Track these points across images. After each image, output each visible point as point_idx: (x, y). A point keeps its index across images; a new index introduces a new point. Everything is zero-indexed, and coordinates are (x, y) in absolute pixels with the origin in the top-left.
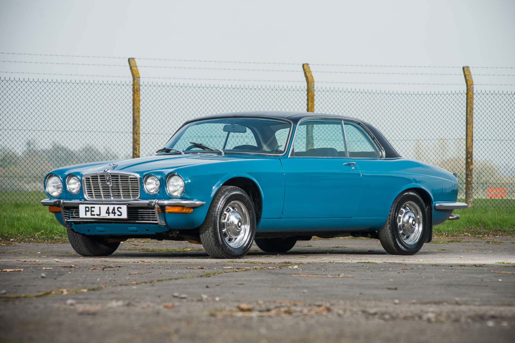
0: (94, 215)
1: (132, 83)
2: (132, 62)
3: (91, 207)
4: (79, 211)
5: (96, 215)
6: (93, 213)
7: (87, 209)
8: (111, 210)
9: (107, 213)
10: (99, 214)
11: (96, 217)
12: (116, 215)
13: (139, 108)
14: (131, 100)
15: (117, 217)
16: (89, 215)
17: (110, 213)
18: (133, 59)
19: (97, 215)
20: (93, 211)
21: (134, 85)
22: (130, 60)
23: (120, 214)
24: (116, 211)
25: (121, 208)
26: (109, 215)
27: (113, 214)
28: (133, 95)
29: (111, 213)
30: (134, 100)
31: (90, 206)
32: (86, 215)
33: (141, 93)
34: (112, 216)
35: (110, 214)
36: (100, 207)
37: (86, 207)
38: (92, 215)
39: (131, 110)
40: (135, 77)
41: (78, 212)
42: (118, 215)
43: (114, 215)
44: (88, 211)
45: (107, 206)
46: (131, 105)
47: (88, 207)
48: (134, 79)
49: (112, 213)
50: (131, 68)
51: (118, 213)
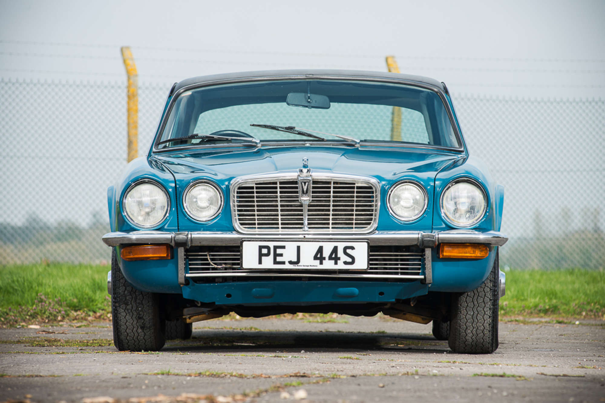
0: (283, 263)
1: (126, 84)
2: (127, 53)
3: (276, 248)
4: (241, 255)
5: (287, 263)
6: (279, 259)
7: (265, 251)
8: (326, 253)
9: (316, 258)
10: (295, 259)
11: (288, 266)
12: (340, 263)
13: (136, 123)
14: (124, 110)
15: (341, 266)
16: (268, 263)
17: (324, 259)
18: (128, 48)
19: (291, 262)
20: (281, 255)
21: (129, 87)
22: (124, 50)
23: (350, 260)
24: (340, 253)
25: (352, 248)
26: (321, 263)
27: (333, 262)
28: (128, 103)
29: (327, 258)
30: (129, 110)
31: (271, 245)
32: (260, 262)
33: (140, 99)
34: (328, 265)
35: (324, 261)
36: (299, 248)
37: (261, 248)
38: (275, 262)
39: (125, 125)
40: (130, 74)
41: (240, 258)
42: (346, 263)
43: (336, 263)
44: (268, 254)
45: (318, 245)
46: (125, 118)
47: (268, 248)
48: (129, 78)
49: (330, 258)
50: (125, 61)
51: (344, 258)
